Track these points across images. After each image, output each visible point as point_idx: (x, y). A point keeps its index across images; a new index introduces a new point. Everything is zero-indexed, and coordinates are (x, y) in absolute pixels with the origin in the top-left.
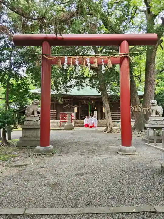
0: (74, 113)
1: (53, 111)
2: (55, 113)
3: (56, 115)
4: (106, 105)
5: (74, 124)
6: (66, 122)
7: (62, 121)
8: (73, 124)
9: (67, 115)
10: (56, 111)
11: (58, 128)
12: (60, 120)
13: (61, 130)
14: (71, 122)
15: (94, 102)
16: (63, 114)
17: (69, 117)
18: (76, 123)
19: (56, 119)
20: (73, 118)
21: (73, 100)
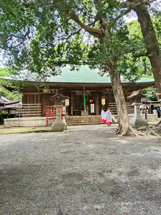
0: (65, 107)
1: (37, 105)
2: (39, 108)
3: (41, 110)
4: (118, 91)
5: (66, 121)
6: (54, 119)
7: (49, 118)
8: (64, 121)
9: (55, 109)
10: (41, 105)
11: (44, 129)
12: (46, 116)
13: (47, 131)
14: (62, 118)
15: (90, 93)
16: (50, 108)
17: (59, 111)
18: (68, 120)
19: (42, 116)
20: (64, 113)
21: (63, 90)
